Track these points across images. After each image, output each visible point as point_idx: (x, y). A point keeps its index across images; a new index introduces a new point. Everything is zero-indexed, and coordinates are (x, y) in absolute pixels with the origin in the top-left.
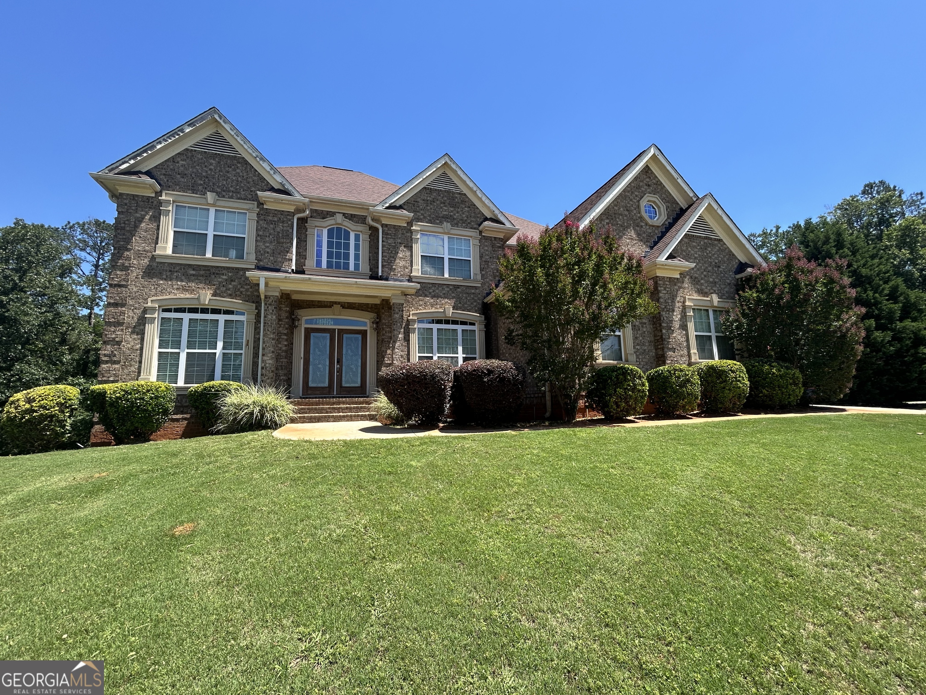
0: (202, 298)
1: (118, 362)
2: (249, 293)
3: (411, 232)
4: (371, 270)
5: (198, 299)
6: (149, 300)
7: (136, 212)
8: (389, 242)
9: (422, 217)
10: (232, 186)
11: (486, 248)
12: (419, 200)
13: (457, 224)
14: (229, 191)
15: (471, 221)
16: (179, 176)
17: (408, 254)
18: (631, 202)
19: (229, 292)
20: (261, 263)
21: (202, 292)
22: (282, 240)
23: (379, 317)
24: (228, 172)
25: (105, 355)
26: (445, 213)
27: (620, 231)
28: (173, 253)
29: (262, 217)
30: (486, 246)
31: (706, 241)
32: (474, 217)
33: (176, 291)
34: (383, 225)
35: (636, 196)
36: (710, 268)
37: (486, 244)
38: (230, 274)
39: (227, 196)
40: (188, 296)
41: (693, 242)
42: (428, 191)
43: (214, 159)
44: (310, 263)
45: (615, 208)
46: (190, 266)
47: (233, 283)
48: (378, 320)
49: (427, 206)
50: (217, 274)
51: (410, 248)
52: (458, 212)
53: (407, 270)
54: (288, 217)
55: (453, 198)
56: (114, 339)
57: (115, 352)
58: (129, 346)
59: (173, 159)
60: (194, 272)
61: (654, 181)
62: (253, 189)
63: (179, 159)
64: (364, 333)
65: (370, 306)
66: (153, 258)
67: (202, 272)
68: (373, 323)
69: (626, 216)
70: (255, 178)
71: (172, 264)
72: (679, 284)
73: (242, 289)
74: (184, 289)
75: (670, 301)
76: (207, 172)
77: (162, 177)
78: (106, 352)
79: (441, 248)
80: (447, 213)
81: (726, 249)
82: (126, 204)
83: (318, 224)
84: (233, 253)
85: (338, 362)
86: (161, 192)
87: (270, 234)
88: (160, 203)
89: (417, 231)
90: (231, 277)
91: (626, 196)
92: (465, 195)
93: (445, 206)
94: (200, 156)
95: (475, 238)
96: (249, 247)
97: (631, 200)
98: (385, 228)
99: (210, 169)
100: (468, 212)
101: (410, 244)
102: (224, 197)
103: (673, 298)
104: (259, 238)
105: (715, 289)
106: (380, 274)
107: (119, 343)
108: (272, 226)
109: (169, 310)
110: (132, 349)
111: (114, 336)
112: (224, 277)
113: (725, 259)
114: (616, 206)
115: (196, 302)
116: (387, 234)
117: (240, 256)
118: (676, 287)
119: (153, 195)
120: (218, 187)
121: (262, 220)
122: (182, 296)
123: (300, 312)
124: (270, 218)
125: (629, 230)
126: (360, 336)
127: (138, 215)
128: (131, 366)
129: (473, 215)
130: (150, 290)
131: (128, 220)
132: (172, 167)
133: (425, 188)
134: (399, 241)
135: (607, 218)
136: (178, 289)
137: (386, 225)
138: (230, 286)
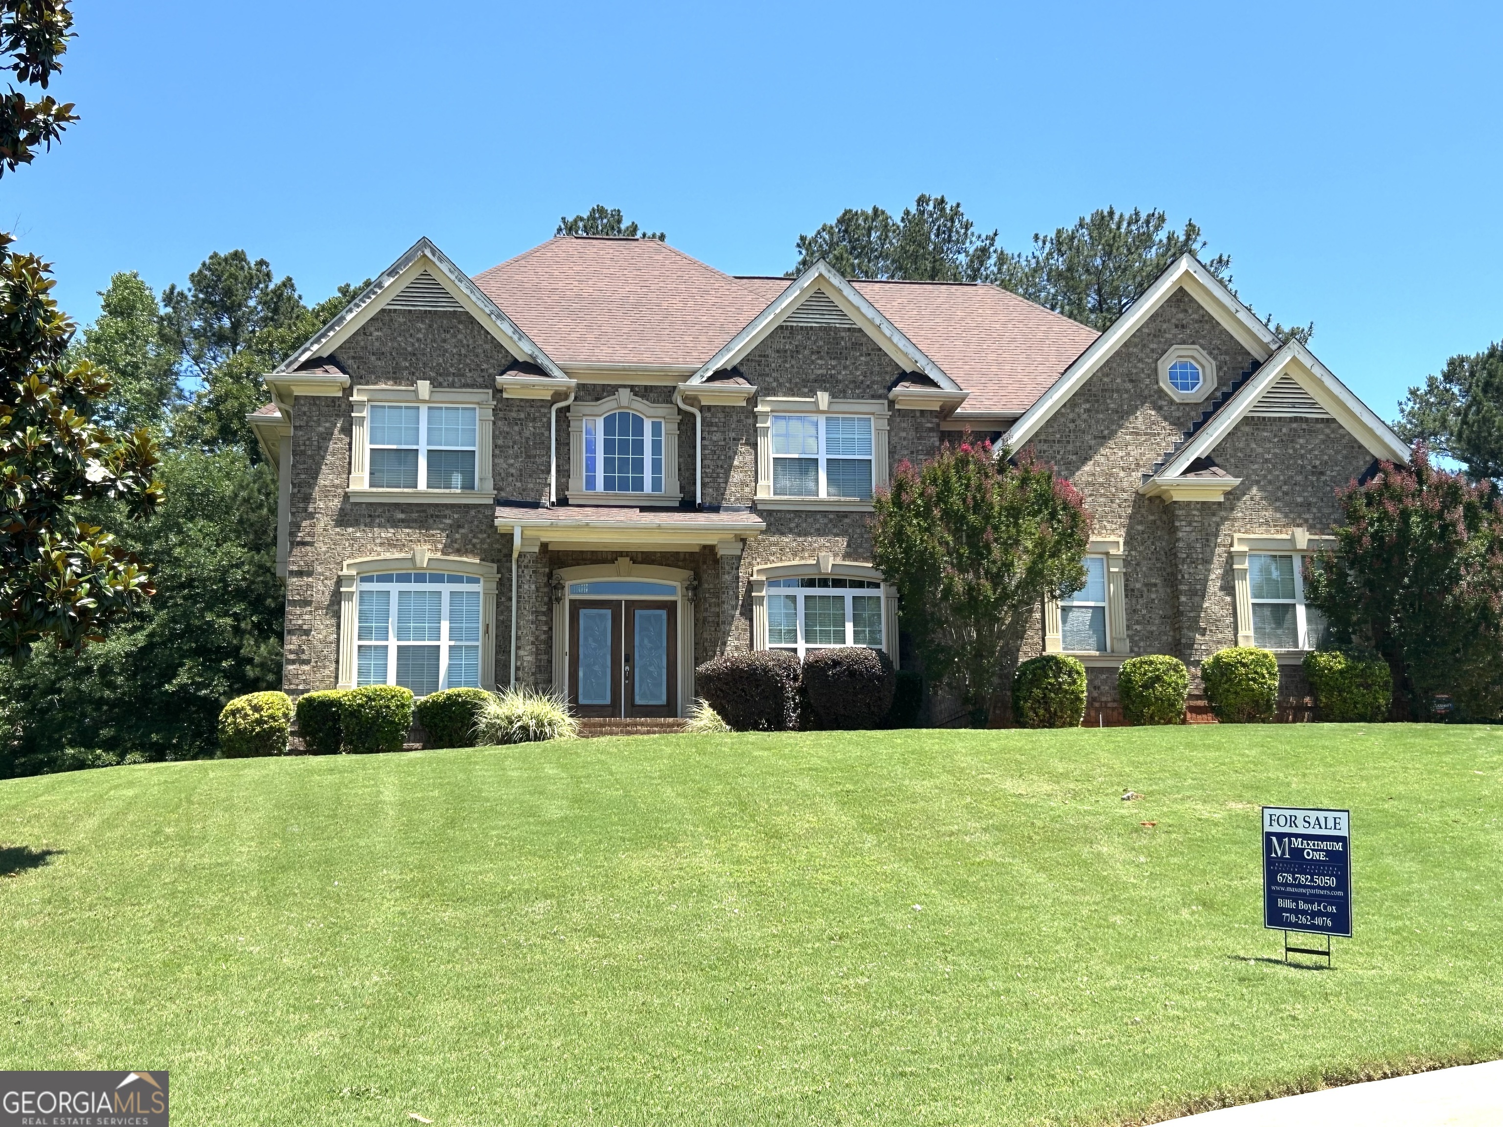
0: (418, 559)
1: (307, 662)
2: (485, 546)
3: (755, 416)
4: (682, 489)
5: (413, 559)
6: (345, 564)
7: (319, 425)
8: (715, 438)
9: (775, 384)
10: (452, 366)
11: (904, 434)
12: (769, 352)
13: (844, 392)
14: (448, 375)
15: (873, 382)
16: (373, 358)
17: (749, 458)
18: (1140, 365)
19: (456, 546)
20: (503, 494)
21: (417, 548)
22: (533, 452)
23: (697, 577)
24: (444, 341)
25: (291, 652)
26: (820, 372)
27: (1112, 422)
28: (371, 486)
29: (501, 414)
30: (904, 430)
31: (1294, 425)
32: (879, 373)
33: (379, 549)
34: (702, 409)
35: (1153, 351)
36: (1299, 478)
37: (903, 425)
38: (456, 516)
39: (445, 384)
40: (397, 555)
41: (1264, 430)
42: (787, 333)
43: (423, 322)
44: (577, 486)
45: (1105, 379)
46: (397, 505)
47: (462, 531)
48: (696, 583)
49: (786, 361)
50: (437, 516)
51: (755, 446)
52: (845, 368)
53: (747, 490)
54: (543, 410)
55: (837, 340)
56: (301, 626)
57: (304, 647)
58: (321, 636)
59: (363, 331)
60: (401, 516)
61: (1195, 316)
62: (485, 366)
63: (372, 329)
64: (671, 608)
65: (682, 556)
66: (346, 496)
67: (415, 515)
68: (687, 589)
69: (1127, 391)
70: (487, 347)
71: (371, 504)
72: (1223, 514)
73: (475, 541)
74: (390, 544)
75: (1198, 545)
76: (413, 345)
77: (350, 362)
78: (292, 647)
79: (812, 441)
80: (825, 372)
81: (1343, 436)
82: (305, 413)
83: (587, 410)
84: (457, 479)
85: (626, 660)
86: (351, 388)
87: (515, 443)
88: (351, 407)
89: (765, 414)
90: (458, 520)
91: (1129, 355)
92: (860, 330)
93: (821, 358)
94: (401, 320)
95: (879, 417)
96: (482, 467)
97: (1141, 360)
98: (708, 415)
99: (419, 340)
100: (867, 363)
101: (752, 440)
102: (440, 385)
103: (1209, 537)
104: (499, 450)
105: (1307, 516)
106: (699, 501)
107: (307, 633)
108: (516, 428)
109: (369, 579)
110: (324, 642)
111: (300, 622)
112: (448, 521)
113: (1339, 457)
114: (1107, 375)
115: (409, 565)
116: (711, 424)
117: (468, 485)
118: (1214, 519)
119: (340, 394)
120: (432, 369)
121: (501, 419)
122: (388, 556)
123: (564, 572)
124: (514, 415)
125: (1132, 418)
126: (663, 613)
127: (321, 429)
128: (325, 667)
129: (876, 369)
130: (344, 549)
131: (309, 439)
132: (362, 343)
133: (781, 327)
134: (733, 435)
135: (1087, 401)
136: (381, 544)
137: (709, 408)
138: (457, 536)
